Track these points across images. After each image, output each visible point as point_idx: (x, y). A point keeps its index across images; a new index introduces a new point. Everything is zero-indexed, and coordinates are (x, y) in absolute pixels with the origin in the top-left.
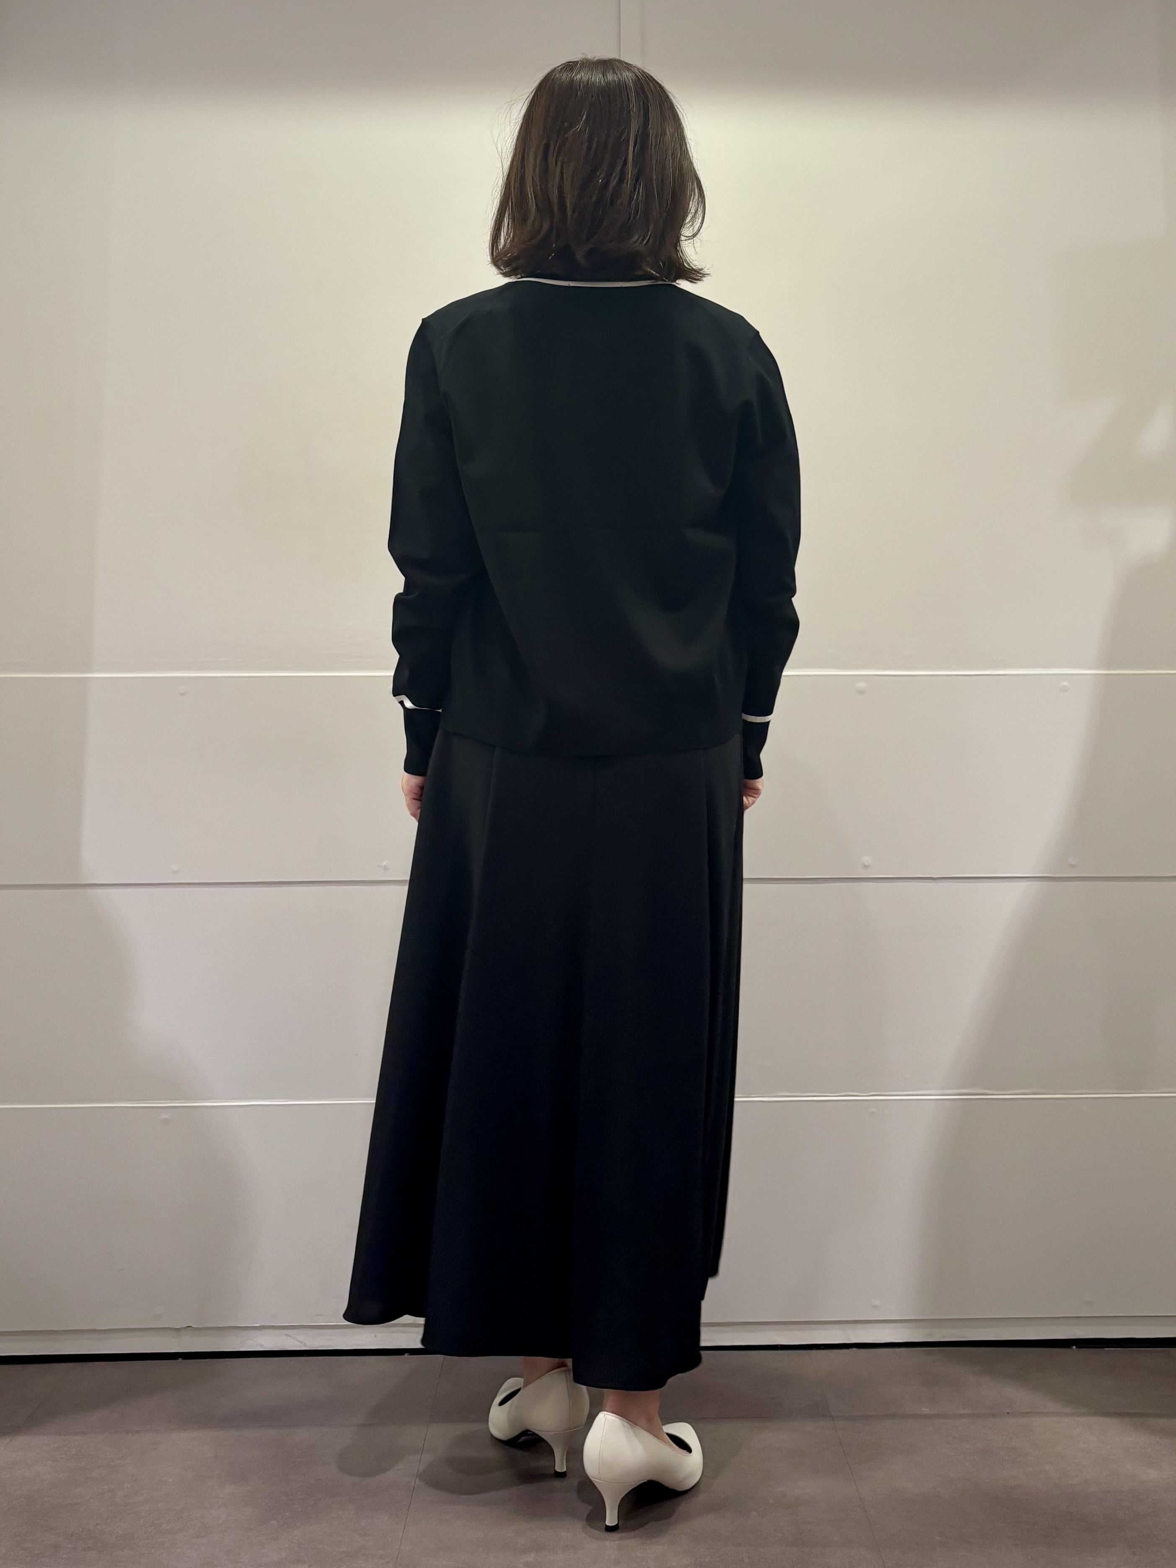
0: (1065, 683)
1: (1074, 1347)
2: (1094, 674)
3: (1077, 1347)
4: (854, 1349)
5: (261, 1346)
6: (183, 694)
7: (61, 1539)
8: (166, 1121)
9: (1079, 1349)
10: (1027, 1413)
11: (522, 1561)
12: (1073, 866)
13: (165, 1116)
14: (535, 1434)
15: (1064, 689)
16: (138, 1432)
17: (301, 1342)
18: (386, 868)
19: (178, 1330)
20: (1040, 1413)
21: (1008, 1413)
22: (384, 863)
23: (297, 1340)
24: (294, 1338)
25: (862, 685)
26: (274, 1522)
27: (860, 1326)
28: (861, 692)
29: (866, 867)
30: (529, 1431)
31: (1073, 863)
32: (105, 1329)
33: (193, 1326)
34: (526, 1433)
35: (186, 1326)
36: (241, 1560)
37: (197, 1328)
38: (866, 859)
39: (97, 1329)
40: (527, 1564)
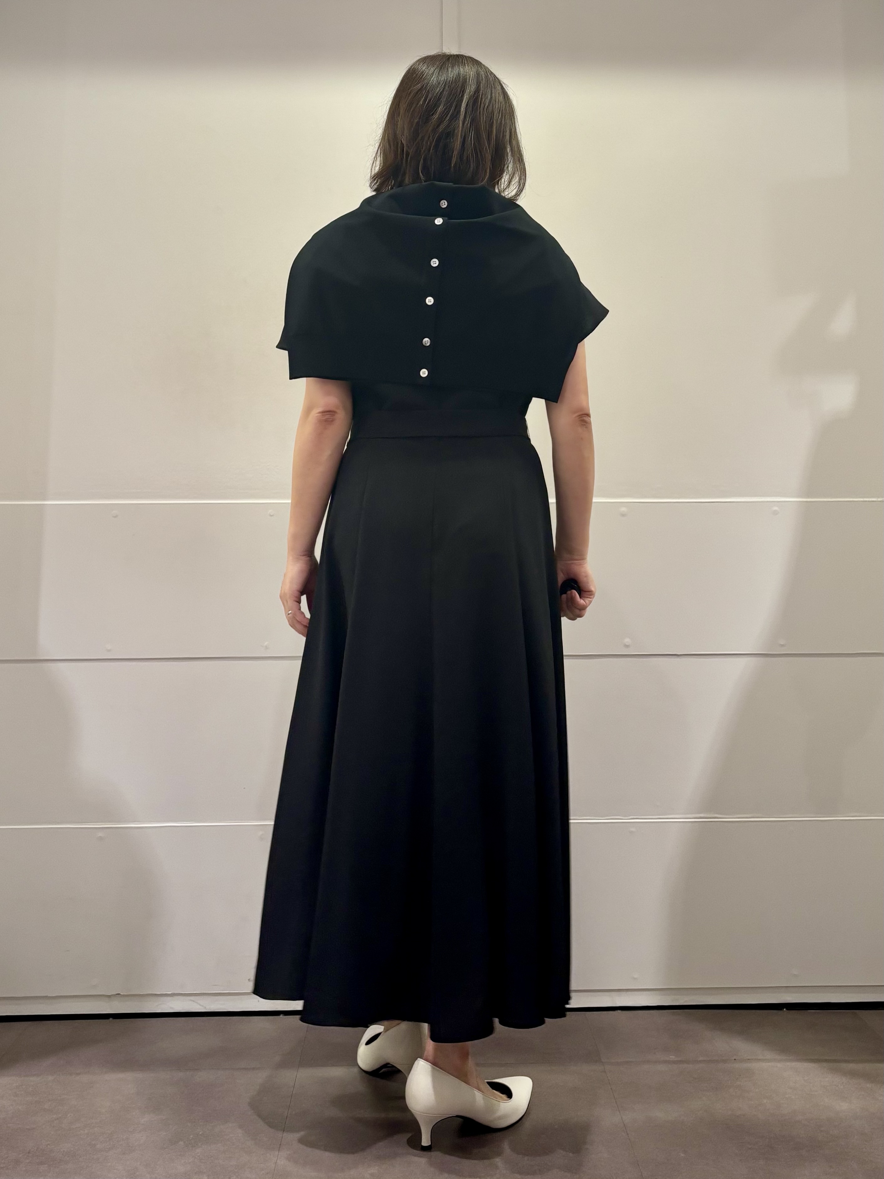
0: (776, 508)
1: (785, 1009)
2: (797, 501)
3: (787, 1009)
4: (619, 1011)
5: (172, 1008)
6: (115, 517)
7: (21, 1156)
8: (101, 839)
9: (788, 1011)
10: (749, 1059)
11: (369, 1172)
12: (782, 646)
13: (100, 834)
14: (393, 1066)
15: (775, 513)
16: (78, 1074)
17: (203, 1006)
18: (267, 648)
19: (109, 996)
20: (760, 1060)
21: (735, 1059)
22: (266, 643)
23: (200, 1005)
24: (197, 1003)
25: (623, 509)
26: (181, 1143)
27: (624, 993)
28: (623, 515)
29: (627, 646)
30: (389, 1064)
31: (782, 643)
32: (54, 996)
33: (121, 993)
34: (386, 1065)
35: (114, 993)
36: (156, 1172)
37: (124, 995)
38: (627, 641)
39: (49, 996)
40: (372, 1175)
